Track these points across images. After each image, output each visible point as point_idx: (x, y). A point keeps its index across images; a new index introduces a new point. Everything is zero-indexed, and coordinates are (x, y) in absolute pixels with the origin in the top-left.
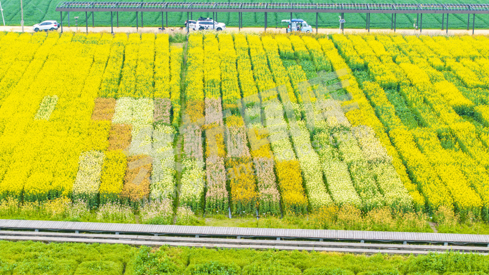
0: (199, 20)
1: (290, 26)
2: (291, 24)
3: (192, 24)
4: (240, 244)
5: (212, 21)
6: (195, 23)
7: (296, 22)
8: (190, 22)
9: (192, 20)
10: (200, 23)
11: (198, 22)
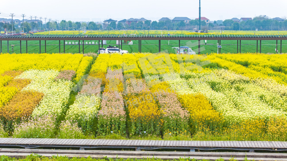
0: (108, 47)
1: (178, 51)
2: (179, 50)
3: (102, 50)
4: (141, 155)
5: (118, 49)
6: (104, 50)
7: (183, 48)
8: (101, 49)
9: (102, 47)
10: (108, 50)
11: (107, 49)
